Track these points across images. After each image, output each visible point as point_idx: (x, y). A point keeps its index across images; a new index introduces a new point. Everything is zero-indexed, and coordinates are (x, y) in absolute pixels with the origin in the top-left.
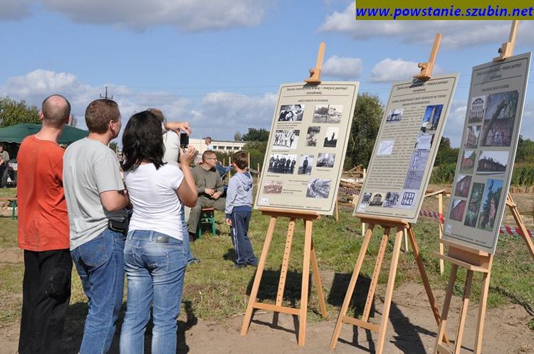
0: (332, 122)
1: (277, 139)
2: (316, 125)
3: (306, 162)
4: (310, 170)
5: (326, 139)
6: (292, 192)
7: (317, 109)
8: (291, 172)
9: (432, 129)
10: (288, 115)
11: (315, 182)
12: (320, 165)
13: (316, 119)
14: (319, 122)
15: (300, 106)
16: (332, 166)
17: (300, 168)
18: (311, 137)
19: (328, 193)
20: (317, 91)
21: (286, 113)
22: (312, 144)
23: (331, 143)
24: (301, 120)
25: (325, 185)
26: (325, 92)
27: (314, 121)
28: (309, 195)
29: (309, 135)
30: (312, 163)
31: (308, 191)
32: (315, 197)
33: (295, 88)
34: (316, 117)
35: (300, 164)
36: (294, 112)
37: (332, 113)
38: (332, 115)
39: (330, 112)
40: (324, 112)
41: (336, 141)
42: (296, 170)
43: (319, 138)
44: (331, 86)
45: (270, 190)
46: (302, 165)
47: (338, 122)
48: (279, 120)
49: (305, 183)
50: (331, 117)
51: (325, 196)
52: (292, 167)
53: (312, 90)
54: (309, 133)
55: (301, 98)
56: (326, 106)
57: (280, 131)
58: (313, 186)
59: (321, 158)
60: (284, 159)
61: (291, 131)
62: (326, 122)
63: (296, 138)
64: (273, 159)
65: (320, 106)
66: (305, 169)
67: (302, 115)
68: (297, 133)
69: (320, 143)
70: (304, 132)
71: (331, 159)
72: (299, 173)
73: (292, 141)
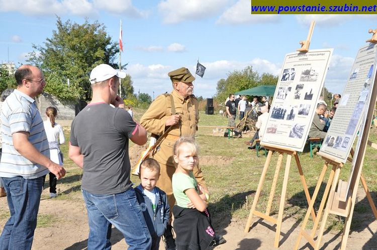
0: (312, 80)
1: (278, 94)
2: (302, 83)
3: (292, 111)
4: (294, 117)
5: (306, 93)
6: (281, 132)
7: (303, 71)
8: (283, 118)
10: (287, 77)
11: (295, 126)
12: (301, 113)
13: (302, 79)
14: (304, 81)
15: (294, 69)
16: (307, 114)
17: (288, 115)
18: (297, 93)
19: (302, 134)
20: (305, 57)
21: (286, 74)
22: (297, 97)
23: (309, 97)
25: (301, 129)
26: (310, 58)
27: (301, 80)
28: (290, 136)
30: (296, 112)
31: (291, 132)
32: (294, 137)
33: (293, 56)
34: (302, 77)
36: (290, 74)
37: (313, 73)
38: (312, 75)
39: (311, 73)
40: (307, 73)
41: (312, 95)
42: (286, 116)
43: (302, 93)
44: (314, 53)
45: (270, 131)
46: (290, 113)
47: (315, 80)
48: (281, 80)
49: (289, 126)
50: (312, 77)
51: (300, 137)
52: (284, 115)
53: (302, 57)
54: (296, 89)
55: (295, 64)
56: (309, 69)
57: (281, 88)
58: (294, 129)
59: (302, 108)
60: (280, 109)
61: (287, 88)
62: (308, 80)
63: (288, 93)
64: (274, 108)
65: (305, 68)
66: (291, 116)
67: (294, 76)
68: (290, 89)
69: (302, 96)
70: (294, 90)
71: (308, 109)
72: (287, 119)
73: (286, 95)
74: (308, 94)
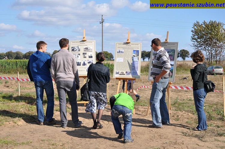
0: (90, 51)
3: (84, 62)
7: (84, 48)
8: (80, 65)
9: (137, 56)
12: (89, 63)
13: (85, 51)
14: (86, 51)
15: (78, 47)
17: (83, 64)
18: (84, 56)
21: (74, 49)
23: (91, 57)
24: (80, 51)
27: (84, 51)
33: (75, 42)
35: (82, 63)
36: (77, 49)
39: (89, 49)
40: (86, 49)
41: (92, 56)
42: (81, 64)
43: (87, 56)
47: (92, 51)
48: (72, 51)
52: (80, 64)
54: (83, 54)
56: (87, 47)
60: (77, 62)
61: (77, 54)
62: (88, 51)
63: (79, 56)
68: (79, 54)
69: (87, 57)
70: (82, 54)
71: (92, 61)
72: (83, 65)
73: (78, 57)
74: (90, 56)
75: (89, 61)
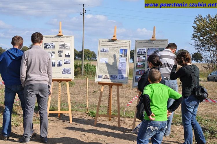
0: (67, 49)
2: (61, 50)
3: (59, 63)
4: (62, 65)
5: (66, 55)
6: (56, 73)
7: (60, 45)
8: (54, 66)
10: (48, 47)
11: (64, 69)
13: (60, 48)
14: (62, 49)
16: (70, 64)
17: (58, 65)
18: (60, 54)
19: (70, 72)
21: (47, 46)
22: (61, 56)
24: (54, 48)
25: (69, 70)
27: (60, 49)
28: (63, 73)
29: (59, 54)
30: (62, 63)
31: (63, 72)
32: (65, 74)
33: (49, 37)
34: (60, 47)
35: (57, 63)
36: (51, 45)
37: (66, 46)
38: (66, 47)
39: (65, 46)
40: (63, 45)
43: (63, 54)
44: (64, 37)
46: (58, 64)
47: (69, 49)
48: (44, 48)
49: (61, 69)
51: (70, 74)
52: (54, 64)
53: (58, 38)
54: (58, 52)
55: (52, 41)
58: (64, 70)
61: (51, 52)
62: (64, 49)
63: (53, 54)
65: (61, 43)
66: (60, 65)
67: (54, 47)
69: (64, 56)
70: (56, 52)
71: (69, 61)
72: (57, 66)
74: (67, 55)
75: (65, 61)
